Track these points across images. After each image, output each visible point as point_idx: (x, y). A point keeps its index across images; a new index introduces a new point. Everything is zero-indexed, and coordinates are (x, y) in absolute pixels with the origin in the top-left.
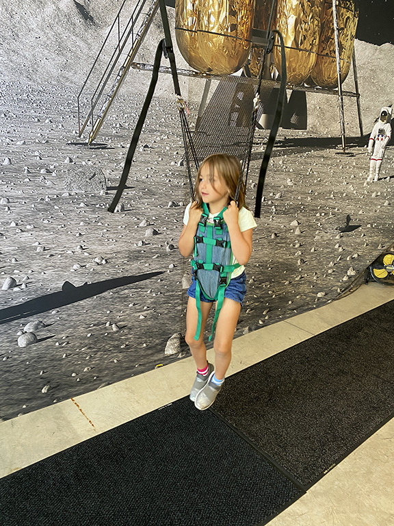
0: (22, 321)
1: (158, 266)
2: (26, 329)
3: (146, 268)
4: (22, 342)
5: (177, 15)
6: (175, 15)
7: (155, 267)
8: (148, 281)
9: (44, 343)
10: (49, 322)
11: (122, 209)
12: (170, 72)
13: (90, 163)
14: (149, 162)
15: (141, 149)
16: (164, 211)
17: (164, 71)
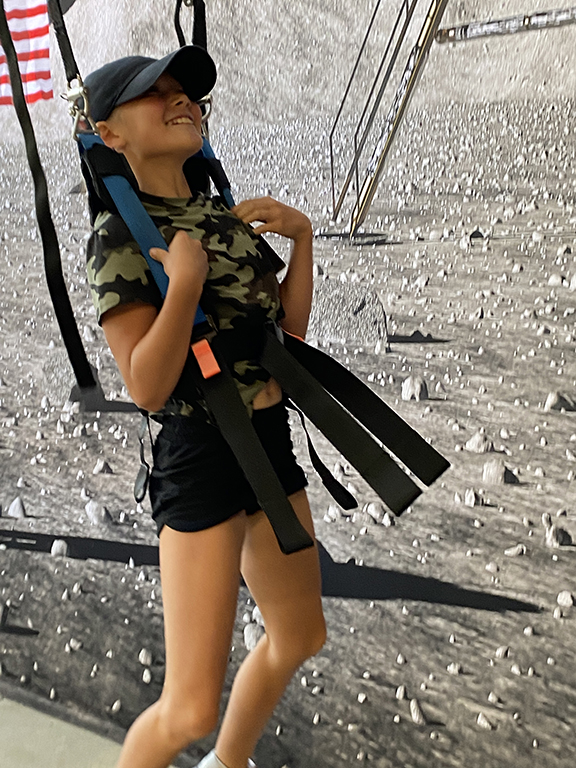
11: (424, 392)
12: (535, 27)
13: (354, 276)
14: (485, 277)
15: (464, 245)
16: (533, 419)
17: (519, 30)
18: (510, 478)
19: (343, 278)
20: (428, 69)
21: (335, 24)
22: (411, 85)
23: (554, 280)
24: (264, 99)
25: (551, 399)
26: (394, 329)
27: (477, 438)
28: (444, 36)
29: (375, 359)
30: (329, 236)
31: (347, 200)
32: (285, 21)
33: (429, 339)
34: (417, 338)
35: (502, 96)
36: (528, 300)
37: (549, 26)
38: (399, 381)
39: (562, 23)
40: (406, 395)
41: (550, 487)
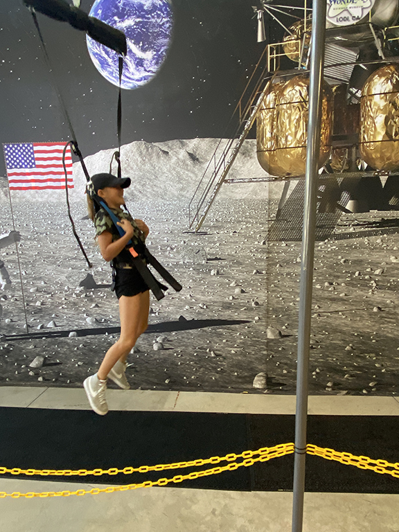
0: (156, 334)
1: (245, 317)
2: (158, 339)
3: (236, 317)
4: (155, 347)
5: (258, 143)
6: (256, 143)
7: (243, 317)
8: (237, 326)
9: (167, 352)
10: (170, 339)
11: (218, 273)
12: (253, 181)
13: (196, 244)
14: (237, 242)
15: (231, 234)
16: (249, 277)
17: (248, 182)
18: (243, 292)
19: (192, 244)
20: (221, 189)
21: (192, 175)
22: (216, 193)
23: (256, 243)
24: (166, 194)
25: (255, 271)
26: (209, 257)
27: (234, 283)
28: (226, 181)
29: (203, 265)
30: (188, 233)
31: (194, 223)
32: (174, 173)
33: (220, 259)
34: (216, 259)
35: (243, 198)
36: (249, 248)
37: (256, 181)
38: (210, 270)
39: (260, 181)
40: (212, 274)
41: (254, 292)
